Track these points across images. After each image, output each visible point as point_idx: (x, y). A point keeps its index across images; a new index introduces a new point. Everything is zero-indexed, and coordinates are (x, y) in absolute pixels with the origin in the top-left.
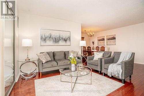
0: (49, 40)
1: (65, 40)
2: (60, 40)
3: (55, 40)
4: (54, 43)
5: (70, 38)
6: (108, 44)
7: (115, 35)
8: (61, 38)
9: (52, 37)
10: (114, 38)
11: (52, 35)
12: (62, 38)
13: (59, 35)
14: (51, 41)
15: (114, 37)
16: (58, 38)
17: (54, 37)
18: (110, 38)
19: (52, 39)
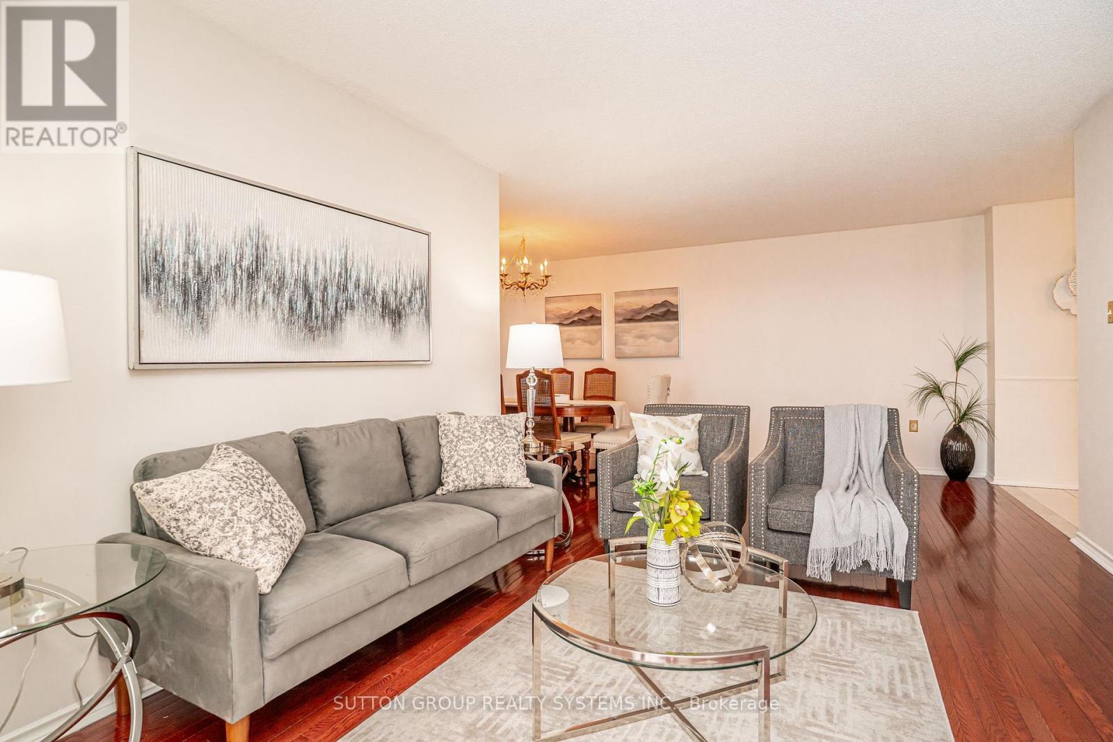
0: (241, 303)
1: (394, 314)
2: (350, 306)
3: (301, 306)
4: (299, 333)
5: (426, 298)
6: (627, 350)
7: (674, 290)
8: (357, 286)
9: (270, 267)
10: (667, 312)
11: (272, 244)
12: (367, 293)
13: (338, 257)
14: (264, 315)
15: (664, 304)
16: (332, 291)
17: (293, 270)
18: (639, 311)
19: (278, 290)
